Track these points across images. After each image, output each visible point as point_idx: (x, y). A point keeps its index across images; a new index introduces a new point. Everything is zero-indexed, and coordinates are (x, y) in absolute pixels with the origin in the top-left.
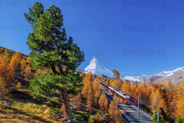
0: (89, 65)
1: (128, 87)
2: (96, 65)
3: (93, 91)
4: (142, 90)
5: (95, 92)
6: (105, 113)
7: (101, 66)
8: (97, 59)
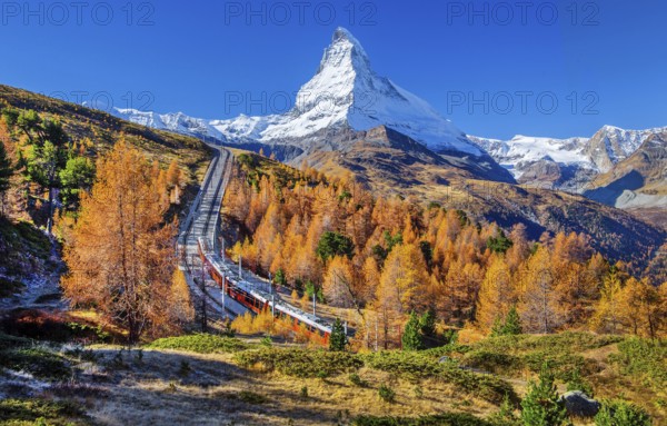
0: (318, 73)
2: (353, 74)
7: (384, 80)
8: (358, 42)
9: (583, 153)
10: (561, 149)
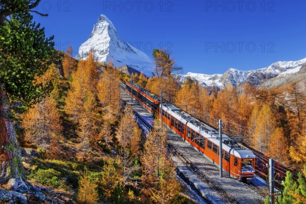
0: (90, 37)
1: (193, 96)
2: (109, 39)
3: (100, 105)
4: (230, 106)
5: (103, 109)
6: (133, 165)
8: (111, 22)
9: (220, 81)
10: (209, 79)
